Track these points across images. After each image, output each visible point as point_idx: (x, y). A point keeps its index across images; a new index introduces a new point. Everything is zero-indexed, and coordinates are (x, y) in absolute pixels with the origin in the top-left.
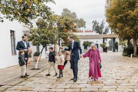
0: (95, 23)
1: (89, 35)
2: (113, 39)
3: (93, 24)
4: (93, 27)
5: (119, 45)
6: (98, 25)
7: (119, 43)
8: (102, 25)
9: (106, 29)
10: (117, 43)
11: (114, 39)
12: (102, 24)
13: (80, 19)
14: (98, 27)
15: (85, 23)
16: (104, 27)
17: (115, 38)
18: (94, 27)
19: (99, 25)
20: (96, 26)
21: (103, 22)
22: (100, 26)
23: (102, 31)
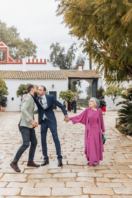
0: (56, 48)
1: (36, 72)
2: (92, 81)
3: (52, 50)
4: (52, 56)
5: (107, 95)
6: (63, 53)
7: (105, 90)
8: (71, 53)
9: (78, 60)
10: (102, 91)
11: (95, 81)
12: (70, 50)
13: (25, 39)
14: (61, 56)
15: (35, 47)
16: (74, 58)
17: (97, 78)
18: (54, 57)
19: (65, 53)
20: (58, 54)
21: (72, 47)
22: (67, 56)
23: (70, 64)
